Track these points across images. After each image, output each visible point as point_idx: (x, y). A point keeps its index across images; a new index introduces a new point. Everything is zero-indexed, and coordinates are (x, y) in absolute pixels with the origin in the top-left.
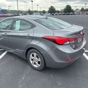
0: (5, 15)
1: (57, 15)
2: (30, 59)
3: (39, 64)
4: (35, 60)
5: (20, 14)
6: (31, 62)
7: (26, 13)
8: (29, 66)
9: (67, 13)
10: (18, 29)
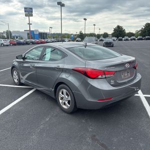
0: (43, 40)
1: (127, 40)
2: (60, 98)
3: (69, 104)
4: (64, 99)
5: (66, 40)
6: (61, 101)
7: (76, 38)
8: (58, 108)
9: (147, 37)
10: (48, 59)
